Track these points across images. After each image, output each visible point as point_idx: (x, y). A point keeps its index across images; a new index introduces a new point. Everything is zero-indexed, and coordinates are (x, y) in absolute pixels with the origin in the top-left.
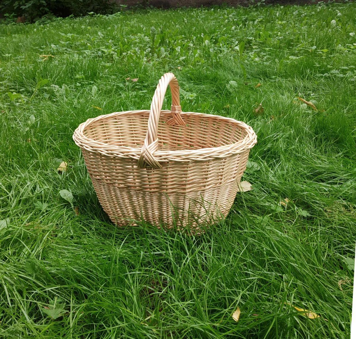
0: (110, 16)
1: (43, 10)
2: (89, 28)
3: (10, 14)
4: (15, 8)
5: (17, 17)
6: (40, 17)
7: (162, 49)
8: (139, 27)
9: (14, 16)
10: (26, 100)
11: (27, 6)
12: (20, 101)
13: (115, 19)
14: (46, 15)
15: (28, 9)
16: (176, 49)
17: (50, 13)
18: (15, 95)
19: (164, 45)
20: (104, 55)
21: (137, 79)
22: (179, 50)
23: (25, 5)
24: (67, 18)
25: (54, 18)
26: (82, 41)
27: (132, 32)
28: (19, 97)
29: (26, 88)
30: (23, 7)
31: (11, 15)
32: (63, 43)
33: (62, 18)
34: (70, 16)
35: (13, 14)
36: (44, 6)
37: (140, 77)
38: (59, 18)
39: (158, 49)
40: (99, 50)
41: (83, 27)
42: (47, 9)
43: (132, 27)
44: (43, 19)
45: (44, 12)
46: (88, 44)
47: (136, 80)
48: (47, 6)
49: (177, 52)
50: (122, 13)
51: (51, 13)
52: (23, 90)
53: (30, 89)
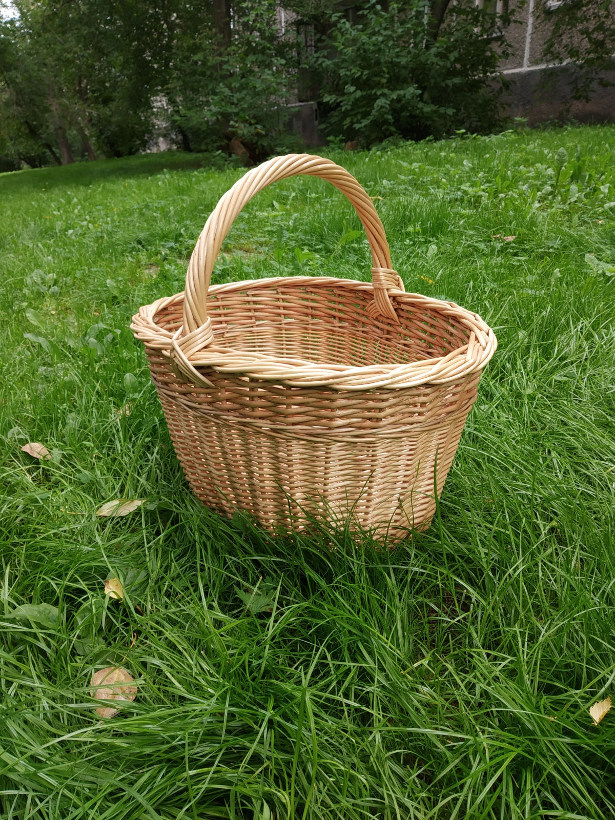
0: (493, 136)
1: (386, 130)
2: (452, 155)
3: (336, 136)
4: (345, 127)
5: (345, 141)
6: (381, 141)
7: (574, 187)
8: (541, 153)
9: (341, 141)
10: (320, 262)
11: (363, 125)
12: (311, 263)
13: (502, 142)
14: (390, 139)
15: (363, 129)
16: (602, 187)
17: (396, 135)
18: (306, 254)
19: (579, 182)
20: (466, 198)
21: (514, 237)
22: (607, 191)
23: (360, 123)
24: (422, 141)
25: (401, 143)
26: (435, 176)
27: (527, 163)
28: (311, 256)
29: (326, 245)
30: (357, 126)
31: (338, 139)
32: (403, 177)
33: (414, 142)
34: (428, 138)
35: (341, 137)
36: (389, 124)
37: (519, 234)
38: (410, 142)
39: (566, 188)
40: (459, 189)
41: (443, 154)
42: (393, 129)
43: (528, 153)
44: (384, 143)
45: (388, 134)
46: (444, 180)
47: (511, 238)
48: (394, 124)
49: (602, 193)
50: (515, 132)
51: (399, 134)
52: (320, 247)
53: (331, 247)
